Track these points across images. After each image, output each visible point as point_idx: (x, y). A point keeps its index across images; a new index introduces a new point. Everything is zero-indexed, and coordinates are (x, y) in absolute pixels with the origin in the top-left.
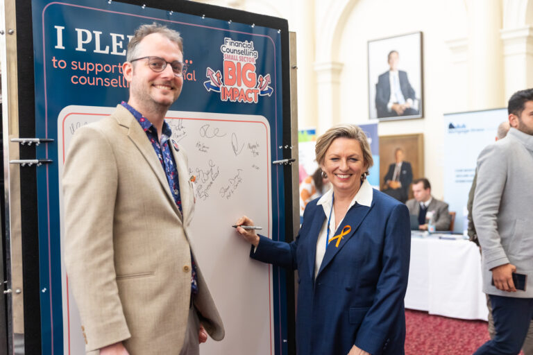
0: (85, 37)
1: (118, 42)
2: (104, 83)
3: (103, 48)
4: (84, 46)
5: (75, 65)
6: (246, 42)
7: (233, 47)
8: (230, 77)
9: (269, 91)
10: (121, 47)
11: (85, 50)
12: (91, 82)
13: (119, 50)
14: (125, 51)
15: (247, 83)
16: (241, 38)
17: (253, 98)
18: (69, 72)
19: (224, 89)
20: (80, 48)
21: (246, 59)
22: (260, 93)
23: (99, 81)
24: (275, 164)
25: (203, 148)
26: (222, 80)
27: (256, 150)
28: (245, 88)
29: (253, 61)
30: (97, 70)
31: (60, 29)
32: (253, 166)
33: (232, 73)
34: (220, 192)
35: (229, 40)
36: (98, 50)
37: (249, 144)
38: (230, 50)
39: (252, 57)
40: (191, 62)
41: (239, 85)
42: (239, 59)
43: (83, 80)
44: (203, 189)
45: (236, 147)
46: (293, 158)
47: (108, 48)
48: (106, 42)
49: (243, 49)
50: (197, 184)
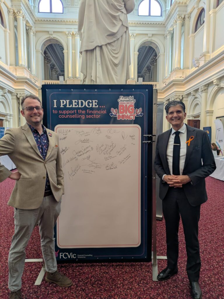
0: (63, 102)
1: (75, 103)
2: (70, 117)
3: (69, 105)
4: (63, 105)
5: (60, 112)
6: (130, 97)
7: (124, 99)
8: (122, 111)
9: (141, 114)
10: (76, 104)
11: (63, 107)
12: (66, 117)
13: (75, 105)
14: (77, 106)
15: (130, 112)
16: (128, 95)
17: (133, 118)
18: (58, 114)
19: (119, 116)
20: (62, 106)
21: (130, 103)
22: (136, 116)
23: (68, 116)
24: (144, 143)
25: (109, 137)
26: (118, 112)
27: (133, 138)
28: (129, 114)
29: (133, 103)
30: (67, 113)
31: (55, 101)
32: (132, 144)
33: (123, 109)
34: (116, 153)
35: (122, 97)
36: (68, 106)
37: (130, 135)
38: (122, 101)
39: (133, 102)
40: (104, 107)
41: (126, 113)
42: (126, 103)
43: (63, 116)
44: (109, 152)
45: (124, 137)
46: (153, 140)
47: (71, 105)
48: (71, 103)
49: (128, 99)
50: (106, 150)
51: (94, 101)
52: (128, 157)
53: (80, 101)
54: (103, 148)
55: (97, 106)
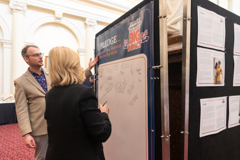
0: (101, 45)
1: (106, 43)
3: (104, 46)
4: (101, 48)
7: (132, 26)
9: (147, 39)
14: (107, 45)
15: (137, 39)
16: (136, 19)
17: (139, 46)
19: (129, 46)
21: (137, 28)
22: (142, 42)
23: (103, 56)
25: (122, 73)
26: (128, 43)
27: (140, 72)
29: (139, 27)
30: (103, 53)
32: (139, 80)
33: (132, 38)
37: (137, 69)
38: (131, 28)
39: (139, 25)
40: (120, 40)
41: (134, 41)
42: (134, 29)
44: (122, 90)
45: (132, 72)
48: (104, 44)
49: (136, 24)
50: (121, 87)
51: (114, 37)
52: (136, 98)
53: (108, 40)
54: (119, 85)
55: (116, 42)
